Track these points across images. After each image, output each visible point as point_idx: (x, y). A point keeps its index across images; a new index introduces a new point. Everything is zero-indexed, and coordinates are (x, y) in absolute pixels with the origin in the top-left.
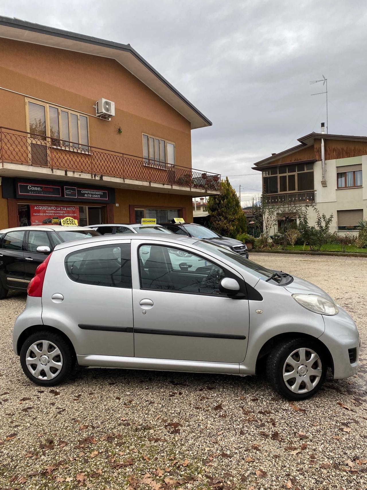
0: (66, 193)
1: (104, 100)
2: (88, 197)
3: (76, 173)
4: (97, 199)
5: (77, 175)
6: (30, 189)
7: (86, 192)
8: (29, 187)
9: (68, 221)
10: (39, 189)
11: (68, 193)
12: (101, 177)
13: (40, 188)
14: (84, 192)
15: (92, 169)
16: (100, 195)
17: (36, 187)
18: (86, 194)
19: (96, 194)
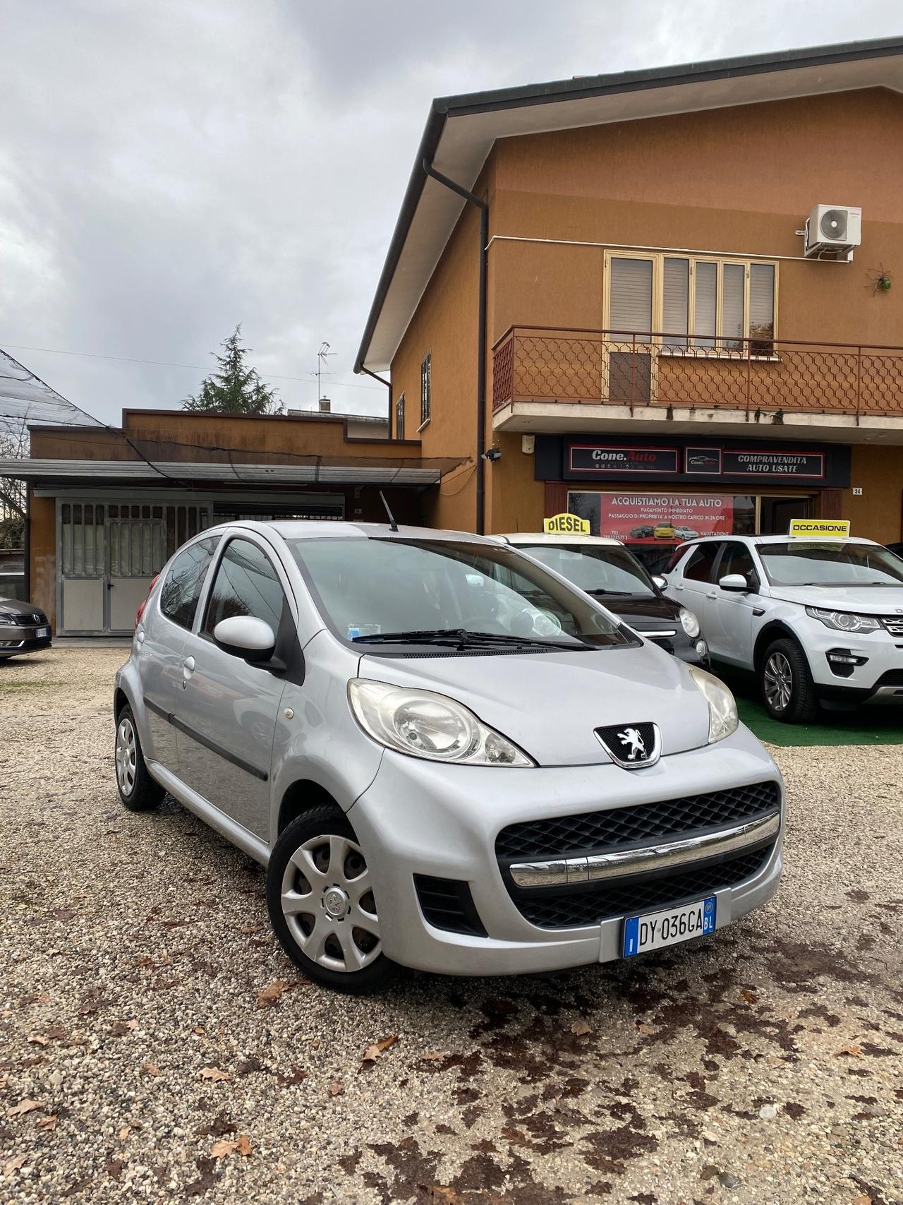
0: (689, 463)
1: (823, 209)
2: (758, 471)
3: (698, 413)
4: (790, 477)
5: (701, 417)
6: (598, 457)
7: (755, 459)
8: (597, 454)
9: (564, 523)
10: (620, 457)
11: (695, 463)
12: (778, 418)
13: (622, 455)
14: (746, 459)
15: (748, 397)
16: (796, 464)
17: (613, 452)
18: (753, 463)
19: (784, 464)
